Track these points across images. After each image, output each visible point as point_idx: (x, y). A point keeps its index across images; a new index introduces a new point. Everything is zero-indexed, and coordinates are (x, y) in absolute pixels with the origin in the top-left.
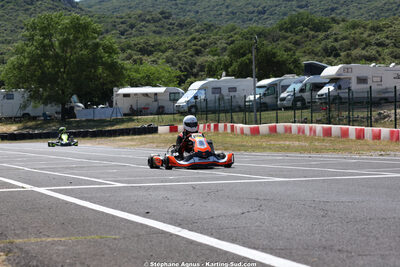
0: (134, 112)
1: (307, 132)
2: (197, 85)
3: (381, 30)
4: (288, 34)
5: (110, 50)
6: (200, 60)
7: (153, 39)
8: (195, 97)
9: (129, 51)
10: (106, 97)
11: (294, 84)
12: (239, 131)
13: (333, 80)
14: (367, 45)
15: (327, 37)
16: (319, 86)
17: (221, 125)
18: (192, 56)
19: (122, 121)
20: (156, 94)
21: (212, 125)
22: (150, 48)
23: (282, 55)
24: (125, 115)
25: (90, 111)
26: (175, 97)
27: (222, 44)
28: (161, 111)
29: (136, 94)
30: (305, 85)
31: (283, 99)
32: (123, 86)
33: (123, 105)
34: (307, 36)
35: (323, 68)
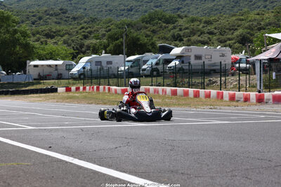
0: (41, 78)
1: (161, 93)
2: (85, 59)
3: (212, 24)
4: (148, 25)
5: (24, 35)
6: (87, 42)
7: (55, 28)
8: (84, 68)
9: (38, 35)
10: (22, 67)
11: (151, 59)
12: (113, 91)
13: (178, 57)
14: (201, 33)
15: (174, 28)
16: (169, 61)
17: (101, 87)
18: (81, 39)
19: (33, 84)
20: (56, 65)
21: (95, 87)
22: (52, 33)
23: (144, 40)
24: (35, 79)
25: (10, 76)
26: (69, 68)
27: (102, 31)
28: (60, 77)
29: (42, 65)
30: (159, 60)
31: (144, 70)
32: (33, 60)
33: (33, 73)
34: (161, 27)
35: (172, 49)
